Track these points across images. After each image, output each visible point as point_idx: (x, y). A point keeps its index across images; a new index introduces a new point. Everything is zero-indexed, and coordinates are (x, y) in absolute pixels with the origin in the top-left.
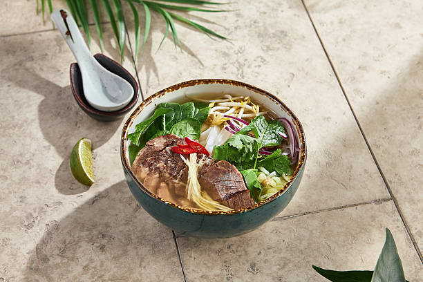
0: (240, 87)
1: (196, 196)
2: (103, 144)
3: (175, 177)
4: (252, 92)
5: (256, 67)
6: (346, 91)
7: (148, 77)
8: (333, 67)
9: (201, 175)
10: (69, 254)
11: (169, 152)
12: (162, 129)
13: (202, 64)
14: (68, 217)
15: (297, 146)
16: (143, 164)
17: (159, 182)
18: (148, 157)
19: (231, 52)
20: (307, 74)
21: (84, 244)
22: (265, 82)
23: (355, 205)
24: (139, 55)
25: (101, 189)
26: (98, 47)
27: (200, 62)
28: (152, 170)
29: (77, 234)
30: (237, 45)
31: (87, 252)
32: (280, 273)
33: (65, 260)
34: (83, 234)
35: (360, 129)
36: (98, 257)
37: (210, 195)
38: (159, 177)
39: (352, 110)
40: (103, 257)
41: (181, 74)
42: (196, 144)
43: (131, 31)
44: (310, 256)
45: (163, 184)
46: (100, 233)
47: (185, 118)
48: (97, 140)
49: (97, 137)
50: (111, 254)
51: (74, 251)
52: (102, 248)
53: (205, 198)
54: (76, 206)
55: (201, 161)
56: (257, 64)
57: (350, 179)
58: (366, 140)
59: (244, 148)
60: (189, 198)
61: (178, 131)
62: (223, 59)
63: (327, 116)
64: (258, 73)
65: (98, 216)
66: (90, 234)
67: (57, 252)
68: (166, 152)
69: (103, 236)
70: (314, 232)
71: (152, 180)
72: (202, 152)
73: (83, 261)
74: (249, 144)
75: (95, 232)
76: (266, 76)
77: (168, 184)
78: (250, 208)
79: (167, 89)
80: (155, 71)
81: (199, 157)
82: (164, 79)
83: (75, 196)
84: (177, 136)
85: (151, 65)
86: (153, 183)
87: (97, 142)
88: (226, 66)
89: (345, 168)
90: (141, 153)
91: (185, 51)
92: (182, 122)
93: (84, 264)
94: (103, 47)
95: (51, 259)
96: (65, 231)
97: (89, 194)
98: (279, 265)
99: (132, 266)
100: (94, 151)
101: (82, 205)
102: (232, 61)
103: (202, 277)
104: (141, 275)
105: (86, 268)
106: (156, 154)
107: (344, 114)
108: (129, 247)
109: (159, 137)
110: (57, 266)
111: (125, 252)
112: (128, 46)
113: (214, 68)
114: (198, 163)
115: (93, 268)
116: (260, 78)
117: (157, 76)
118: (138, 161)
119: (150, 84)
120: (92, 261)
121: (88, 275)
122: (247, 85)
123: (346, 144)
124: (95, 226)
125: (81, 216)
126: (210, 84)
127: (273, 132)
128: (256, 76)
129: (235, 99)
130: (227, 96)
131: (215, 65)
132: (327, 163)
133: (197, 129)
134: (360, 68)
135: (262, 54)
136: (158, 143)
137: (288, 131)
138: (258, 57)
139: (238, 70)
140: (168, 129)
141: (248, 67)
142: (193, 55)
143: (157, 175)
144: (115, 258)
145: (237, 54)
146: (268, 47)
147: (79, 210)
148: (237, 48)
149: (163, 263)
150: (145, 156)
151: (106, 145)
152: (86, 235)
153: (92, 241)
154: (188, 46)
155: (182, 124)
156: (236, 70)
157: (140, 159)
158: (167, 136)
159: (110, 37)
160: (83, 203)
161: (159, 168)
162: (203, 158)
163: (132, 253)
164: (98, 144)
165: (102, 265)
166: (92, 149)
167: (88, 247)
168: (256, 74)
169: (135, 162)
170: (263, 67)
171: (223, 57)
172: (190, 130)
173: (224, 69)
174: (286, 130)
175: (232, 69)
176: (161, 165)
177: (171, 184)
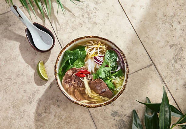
0: (96, 38)
1: (90, 94)
5: (94, 13)
6: (129, 18)
7: (56, 26)
8: (122, 7)
10: (48, 111)
13: (74, 15)
14: (43, 95)
16: (66, 83)
19: (84, 7)
20: (114, 13)
21: (52, 106)
22: (99, 19)
23: (141, 69)
24: (50, 15)
25: (52, 81)
26: (33, 14)
27: (73, 14)
28: (70, 85)
29: (48, 102)
30: (85, 3)
31: (54, 109)
32: (121, 104)
33: (47, 114)
34: (51, 102)
35: (136, 33)
36: (58, 110)
38: (74, 87)
39: (132, 26)
40: (59, 110)
41: (68, 22)
43: (44, 4)
46: (56, 100)
49: (44, 58)
50: (62, 108)
51: (49, 109)
52: (59, 106)
54: (45, 90)
56: (94, 12)
57: (137, 58)
58: (140, 39)
59: (106, 76)
60: (87, 95)
61: (76, 65)
62: (82, 11)
63: (124, 31)
64: (96, 16)
65: (54, 93)
66: (53, 101)
67: (43, 111)
68: (74, 76)
69: (58, 101)
70: (129, 84)
71: (71, 89)
72: (87, 73)
73: (53, 113)
74: (107, 72)
75: (54, 100)
76: (99, 16)
77: (77, 90)
80: (58, 22)
81: (87, 76)
82: (62, 26)
83: (43, 86)
84: (76, 68)
85: (56, 19)
88: (83, 15)
89: (135, 54)
90: (64, 78)
91: (67, 10)
93: (54, 114)
94: (35, 14)
95: (42, 115)
96: (44, 102)
97: (48, 84)
98: (120, 100)
99: (71, 111)
100: (45, 64)
101: (47, 89)
102: (85, 12)
103: (95, 111)
104: (74, 115)
105: (55, 116)
106: (70, 77)
107: (130, 29)
108: (68, 104)
109: (69, 70)
110: (45, 117)
111: (67, 106)
112: (45, 12)
113: (79, 16)
114: (87, 79)
115: (57, 115)
116: (97, 18)
117: (59, 24)
120: (56, 112)
121: (57, 119)
122: (99, 37)
123: (134, 43)
124: (53, 97)
125: (48, 94)
127: (113, 58)
128: (95, 17)
130: (91, 41)
131: (79, 15)
132: (128, 53)
133: (83, 61)
134: (132, 6)
135: (95, 6)
136: (70, 73)
138: (95, 8)
139: (88, 16)
140: (72, 64)
141: (92, 13)
142: (70, 12)
143: (73, 87)
144: (64, 110)
145: (86, 8)
146: (97, 2)
147: (46, 92)
148: (85, 5)
149: (81, 108)
150: (66, 79)
152: (52, 102)
153: (54, 104)
154: (67, 8)
155: (77, 61)
156: (87, 15)
158: (72, 69)
159: (37, 9)
160: (47, 88)
161: (72, 84)
162: (89, 77)
163: (69, 106)
164: (46, 61)
165: (60, 113)
166: (44, 64)
167: (53, 107)
168: (95, 16)
169: (63, 82)
170: (97, 12)
171: (82, 10)
172: (80, 63)
173: (83, 16)
174: (117, 55)
175: (86, 15)
176: (73, 82)
177: (79, 89)
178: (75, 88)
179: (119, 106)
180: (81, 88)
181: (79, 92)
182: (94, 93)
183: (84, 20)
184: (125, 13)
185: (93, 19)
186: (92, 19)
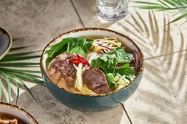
0: (111, 33)
1: (79, 86)
3: (69, 76)
4: (118, 36)
9: (84, 75)
11: (68, 62)
15: (139, 64)
16: (53, 67)
17: (61, 77)
28: (57, 71)
38: (61, 75)
42: (83, 59)
45: (62, 79)
47: (79, 45)
53: (84, 88)
55: (84, 68)
59: (108, 61)
60: (75, 87)
61: (75, 52)
68: (66, 62)
71: (56, 76)
72: (85, 63)
74: (111, 59)
77: (65, 79)
81: (84, 66)
84: (73, 54)
86: (57, 78)
90: (53, 61)
92: (78, 47)
106: (61, 62)
109: (63, 54)
114: (82, 69)
118: (51, 65)
122: (115, 32)
126: (95, 30)
127: (127, 56)
129: (108, 39)
130: (104, 37)
133: (85, 52)
136: (63, 57)
137: (136, 57)
140: (69, 50)
143: (60, 74)
150: (55, 63)
155: (77, 49)
157: (52, 65)
158: (68, 54)
161: (61, 70)
162: (86, 67)
169: (49, 66)
176: (62, 68)
177: (67, 79)
178: (62, 76)
180: (70, 78)
181: (66, 82)
182: (86, 88)
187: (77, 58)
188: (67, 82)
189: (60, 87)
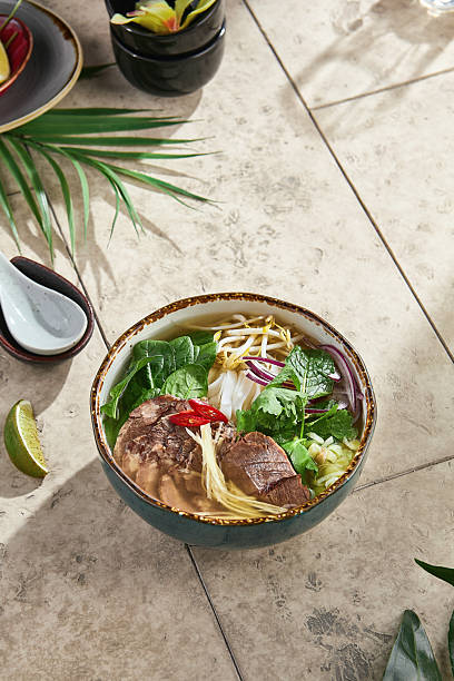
0: (257, 303)
1: (220, 492)
2: (49, 404)
3: (183, 465)
4: (276, 309)
5: (261, 244)
6: (404, 270)
7: (98, 282)
8: (378, 231)
9: (221, 455)
10: (32, 595)
11: (167, 425)
12: (149, 387)
13: (178, 249)
14: (18, 534)
15: (358, 390)
16: (130, 448)
17: (160, 476)
18: (135, 437)
19: (219, 223)
20: (341, 248)
21: (51, 576)
22: (281, 268)
23: (447, 459)
24: (78, 245)
25: (61, 480)
26: (8, 236)
27: (174, 245)
28: (145, 457)
29: (38, 560)
30: (226, 210)
31: (58, 590)
32: (355, 584)
33: (28, 607)
34: (48, 560)
35: (432, 324)
36: (78, 595)
37: (240, 486)
38: (159, 467)
39: (418, 300)
40: (84, 593)
41: (148, 270)
42: (207, 408)
43: (57, 203)
44: (393, 550)
45: (166, 478)
46: (73, 555)
47: (181, 365)
48: (39, 398)
49: (38, 393)
50: (95, 586)
51: (40, 589)
52: (81, 579)
53: (234, 493)
54: (28, 514)
55: (218, 434)
56: (263, 239)
57: (433, 417)
59: (283, 411)
60: (209, 496)
61: (175, 386)
62: (209, 236)
63: (383, 316)
64: (265, 254)
65: (65, 527)
66: (58, 559)
67: (12, 594)
68: (163, 425)
69: (79, 560)
70: (393, 510)
71: (147, 473)
72: (217, 419)
73: (56, 604)
74: (290, 403)
75: (65, 555)
76: (279, 258)
77: (173, 477)
78: (307, 506)
79: (146, 319)
80: (107, 268)
81: (215, 428)
82: (123, 282)
83: (23, 498)
84: (173, 396)
85: (100, 261)
86: (150, 478)
87: (39, 402)
88: (215, 248)
89: (423, 399)
90: (123, 431)
91: (147, 228)
92: (179, 372)
93: (59, 609)
94: (17, 236)
95: (6, 607)
96: (19, 560)
97: (43, 493)
98: (351, 571)
99: (132, 602)
100: (38, 418)
101: (36, 512)
102: (224, 239)
103: (239, 606)
104: (147, 616)
105: (61, 615)
106: (148, 430)
107: (408, 308)
108: (122, 573)
109: (146, 401)
110: (17, 618)
111: (117, 582)
112: (57, 230)
113: (197, 254)
114: (214, 437)
115: (73, 613)
116: (271, 263)
117: (111, 277)
118: (121, 444)
119: (103, 292)
120: (69, 603)
121: (68, 627)
123: (419, 360)
124: (63, 543)
125: (39, 530)
126: (209, 303)
127: (319, 373)
128: (264, 261)
130: (236, 317)
131: (198, 248)
132: (395, 394)
133: (201, 379)
134: (419, 227)
135: (267, 221)
136: (148, 412)
137: (340, 367)
138: (262, 227)
139: (235, 253)
140: (158, 385)
141: (250, 246)
142: (161, 235)
143: (155, 465)
144: (103, 593)
145: (229, 225)
146: (274, 207)
147: (33, 521)
148: (226, 215)
149: (177, 592)
150: (131, 435)
151: (53, 405)
152: (53, 561)
153: (62, 569)
154: (152, 221)
155: (178, 376)
156: (232, 253)
157: (124, 441)
158: (159, 399)
159: (25, 218)
160: (37, 509)
161: (155, 453)
162: (220, 429)
163: (127, 581)
164: (42, 405)
165: (85, 608)
166: (34, 416)
167: (59, 580)
168: (265, 257)
169: (117, 446)
170: (273, 243)
171: (208, 233)
172: (192, 382)
173: (213, 253)
174: (336, 366)
175: (226, 251)
176: (158, 447)
177: (177, 475)
178: (162, 470)
179: (342, 594)
180: (186, 471)
181: (177, 486)
182: (238, 492)
183: (216, 266)
184: (389, 250)
185: (253, 264)
186: (249, 266)
187: (189, 409)
188: (181, 485)
189: (181, 513)
